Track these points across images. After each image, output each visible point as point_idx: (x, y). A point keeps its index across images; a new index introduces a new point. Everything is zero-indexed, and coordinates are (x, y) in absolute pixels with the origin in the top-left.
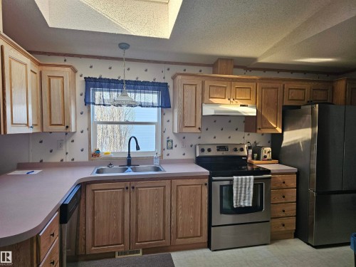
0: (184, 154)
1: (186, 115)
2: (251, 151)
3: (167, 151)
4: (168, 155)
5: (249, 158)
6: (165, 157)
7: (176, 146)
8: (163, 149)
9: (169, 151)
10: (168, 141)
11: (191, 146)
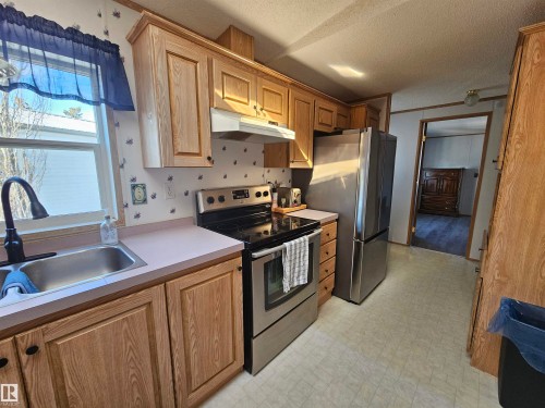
0: (173, 211)
1: (178, 127)
2: (276, 195)
3: (132, 209)
4: (138, 216)
5: (275, 206)
6: (130, 222)
7: (154, 197)
8: (123, 206)
9: (140, 208)
10: (134, 187)
11: (186, 194)
